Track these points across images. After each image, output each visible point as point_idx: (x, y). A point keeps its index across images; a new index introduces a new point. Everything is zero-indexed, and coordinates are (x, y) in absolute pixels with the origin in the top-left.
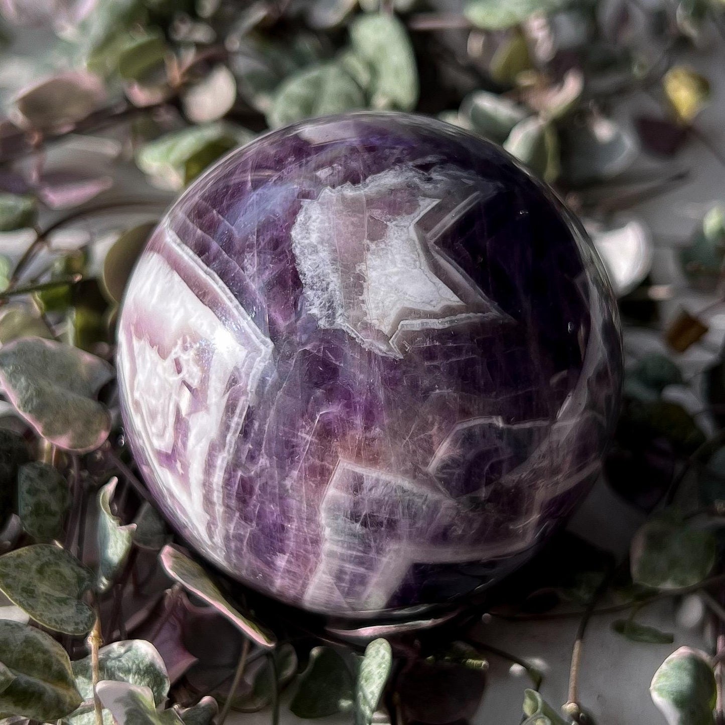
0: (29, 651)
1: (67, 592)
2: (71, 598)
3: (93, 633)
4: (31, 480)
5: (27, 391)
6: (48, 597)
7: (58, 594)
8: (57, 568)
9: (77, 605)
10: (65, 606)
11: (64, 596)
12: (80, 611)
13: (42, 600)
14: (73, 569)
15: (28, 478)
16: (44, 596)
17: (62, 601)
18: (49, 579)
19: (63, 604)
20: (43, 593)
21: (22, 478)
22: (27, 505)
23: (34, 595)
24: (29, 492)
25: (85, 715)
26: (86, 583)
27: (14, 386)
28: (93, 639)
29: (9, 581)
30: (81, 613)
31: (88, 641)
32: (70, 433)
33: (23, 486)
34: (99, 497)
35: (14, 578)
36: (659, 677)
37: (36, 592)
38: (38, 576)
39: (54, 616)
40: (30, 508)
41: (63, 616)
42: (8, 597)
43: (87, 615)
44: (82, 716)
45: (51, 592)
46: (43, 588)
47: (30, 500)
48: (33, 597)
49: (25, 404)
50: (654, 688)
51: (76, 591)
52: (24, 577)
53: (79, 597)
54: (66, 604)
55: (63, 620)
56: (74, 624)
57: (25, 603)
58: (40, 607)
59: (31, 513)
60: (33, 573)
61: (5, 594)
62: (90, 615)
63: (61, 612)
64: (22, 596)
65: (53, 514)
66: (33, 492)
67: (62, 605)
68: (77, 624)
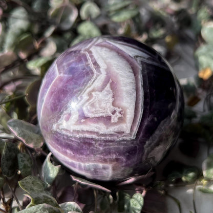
32: (33, 143)
49: (19, 135)
65: (29, 167)
66: (23, 161)
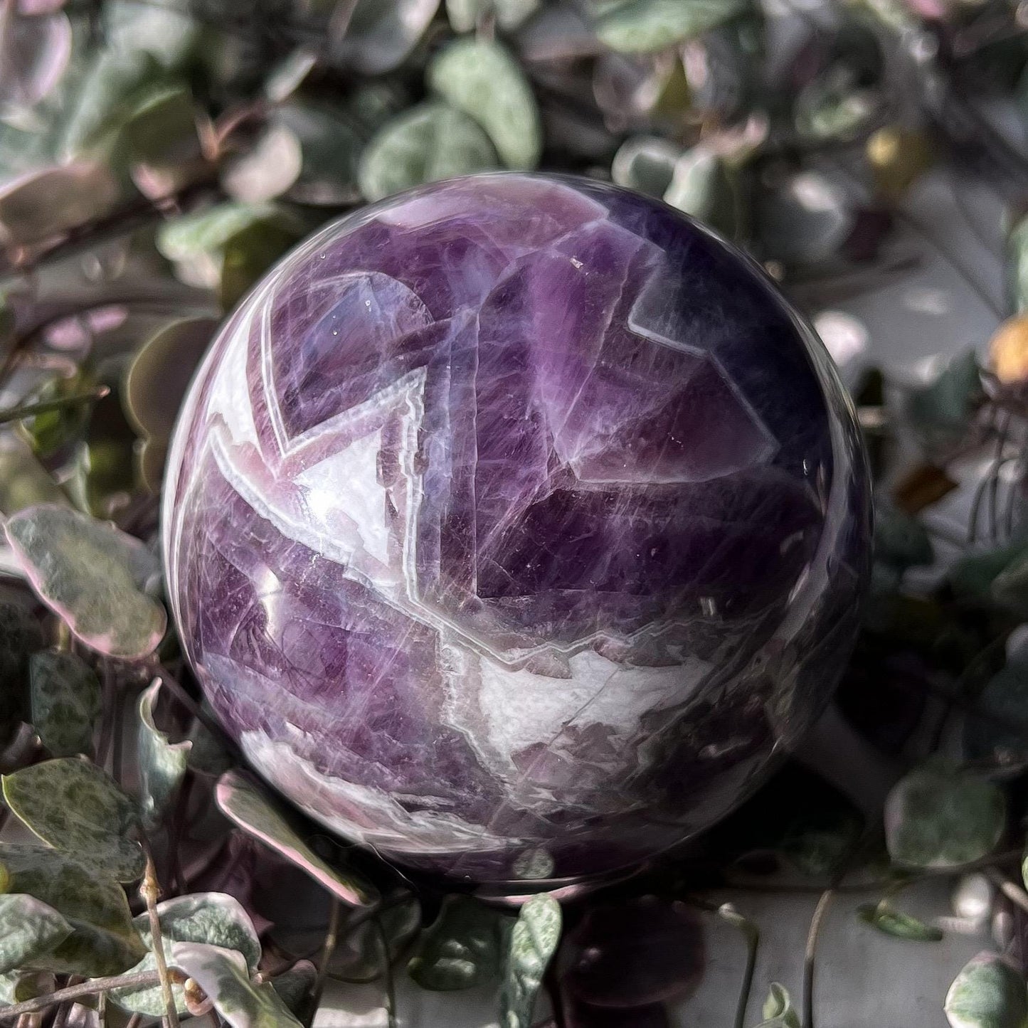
0: (71, 883)
1: (106, 824)
2: (111, 834)
3: (147, 881)
4: (48, 673)
5: (55, 571)
6: (81, 829)
7: (94, 827)
8: (90, 793)
9: (120, 843)
10: (104, 843)
11: (103, 830)
12: (125, 851)
13: (75, 834)
14: (111, 794)
15: (43, 669)
16: (77, 827)
17: (100, 837)
18: (82, 805)
19: (102, 840)
20: (75, 824)
21: (34, 671)
22: (44, 707)
23: (65, 827)
24: (45, 689)
25: (144, 993)
26: (130, 815)
27: (37, 564)
28: (147, 889)
29: (30, 805)
30: (126, 854)
31: (141, 892)
33: (37, 682)
34: (140, 701)
35: (36, 802)
36: (957, 993)
37: (66, 823)
38: (67, 801)
39: (93, 856)
40: (48, 711)
41: (103, 856)
42: (30, 827)
43: (136, 857)
44: (139, 995)
45: (84, 822)
46: (74, 817)
47: (49, 701)
48: (63, 829)
50: (952, 1009)
51: (117, 824)
52: (48, 801)
53: (121, 833)
54: (105, 840)
55: (105, 862)
56: (118, 868)
57: (52, 836)
58: (72, 843)
59: (50, 718)
60: (60, 796)
61: (25, 822)
62: (138, 857)
63: (100, 851)
64: (48, 827)
67: (100, 842)
68: (122, 868)
